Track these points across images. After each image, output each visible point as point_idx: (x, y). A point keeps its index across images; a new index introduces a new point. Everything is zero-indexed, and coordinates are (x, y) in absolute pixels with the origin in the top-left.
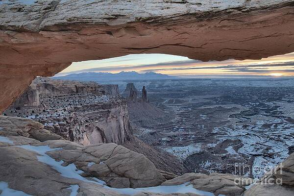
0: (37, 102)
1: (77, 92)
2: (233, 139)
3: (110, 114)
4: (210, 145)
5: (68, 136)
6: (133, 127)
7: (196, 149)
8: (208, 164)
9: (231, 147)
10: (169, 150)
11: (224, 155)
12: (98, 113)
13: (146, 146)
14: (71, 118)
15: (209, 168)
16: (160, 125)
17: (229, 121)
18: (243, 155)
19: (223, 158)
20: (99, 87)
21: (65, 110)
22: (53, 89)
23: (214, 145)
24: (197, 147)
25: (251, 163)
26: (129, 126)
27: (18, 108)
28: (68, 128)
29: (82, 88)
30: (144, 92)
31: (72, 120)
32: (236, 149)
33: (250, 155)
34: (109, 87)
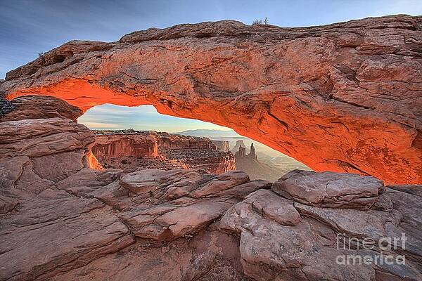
0: (156, 154)
1: (190, 146)
21: (178, 161)
22: (170, 143)
27: (141, 158)
29: (195, 143)
30: (252, 149)
34: (221, 142)
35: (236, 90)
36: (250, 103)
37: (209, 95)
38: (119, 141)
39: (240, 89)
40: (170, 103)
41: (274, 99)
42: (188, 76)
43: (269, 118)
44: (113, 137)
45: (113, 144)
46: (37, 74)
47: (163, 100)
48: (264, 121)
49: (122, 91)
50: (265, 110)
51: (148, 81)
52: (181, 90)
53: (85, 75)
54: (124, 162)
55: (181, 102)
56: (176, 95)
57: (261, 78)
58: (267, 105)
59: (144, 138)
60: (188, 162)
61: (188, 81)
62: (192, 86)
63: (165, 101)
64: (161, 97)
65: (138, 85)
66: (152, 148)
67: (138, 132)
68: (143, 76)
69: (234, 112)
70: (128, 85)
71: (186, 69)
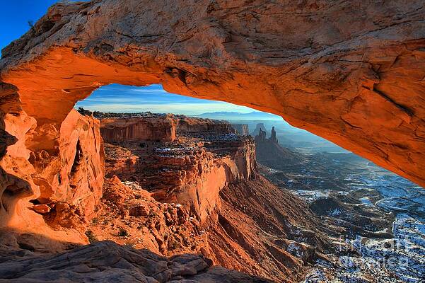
0: (173, 137)
1: (208, 129)
2: (370, 190)
3: (237, 152)
4: (341, 192)
5: (197, 168)
6: (259, 165)
7: (324, 195)
8: (336, 212)
9: (367, 198)
10: (295, 193)
11: (357, 205)
12: (226, 150)
13: (271, 186)
14: (200, 153)
15: (337, 216)
16: (287, 167)
17: (366, 170)
18: (382, 209)
19: (356, 208)
20: (229, 125)
21: (196, 145)
22: (188, 126)
23: (346, 193)
24: (325, 193)
25: (392, 219)
26: (255, 165)
27: (158, 141)
28: (197, 162)
29: (213, 126)
30: (273, 132)
31: (202, 154)
32: (373, 201)
33: (392, 209)
35: (310, 43)
36: (342, 67)
37: (255, 56)
38: (137, 124)
39: (320, 39)
40: (183, 74)
41: (397, 59)
42: (213, 24)
43: (373, 100)
44: (130, 120)
45: (131, 127)
46: (26, 48)
47: (171, 69)
48: (359, 105)
49: (111, 58)
50: (371, 83)
51: (148, 39)
52: (200, 50)
53: (67, 41)
54: (142, 145)
55: (202, 70)
56: (194, 59)
57: (372, 12)
58: (377, 71)
59: (161, 121)
60: (206, 145)
61: (213, 33)
62: (222, 40)
63: (175, 70)
64: (168, 64)
65: (132, 46)
66: (170, 132)
67: (155, 114)
68: (139, 30)
69: (303, 87)
70: (118, 48)
71: (209, 11)
